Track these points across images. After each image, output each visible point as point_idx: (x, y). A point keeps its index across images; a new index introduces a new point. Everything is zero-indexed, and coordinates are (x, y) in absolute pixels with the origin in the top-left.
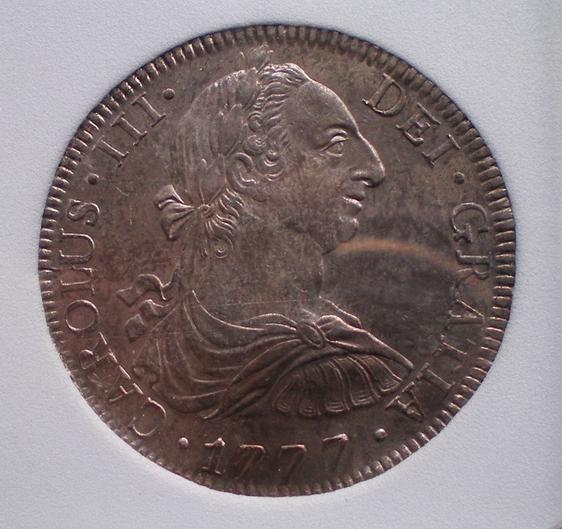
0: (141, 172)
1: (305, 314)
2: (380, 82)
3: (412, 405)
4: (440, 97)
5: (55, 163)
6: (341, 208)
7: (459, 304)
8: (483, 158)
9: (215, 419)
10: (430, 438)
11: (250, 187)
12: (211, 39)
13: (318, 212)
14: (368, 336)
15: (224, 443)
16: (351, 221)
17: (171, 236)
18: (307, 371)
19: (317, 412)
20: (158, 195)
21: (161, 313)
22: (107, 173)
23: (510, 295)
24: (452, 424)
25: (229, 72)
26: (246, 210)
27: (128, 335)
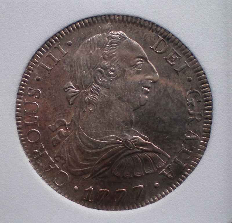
0: (58, 76)
1: (126, 135)
2: (157, 39)
3: (170, 173)
4: (182, 45)
5: (22, 72)
6: (141, 91)
7: (189, 131)
8: (199, 71)
9: (89, 179)
10: (177, 187)
11: (103, 83)
12: (87, 21)
13: (131, 93)
14: (152, 144)
15: (92, 189)
16: (145, 97)
17: (70, 103)
18: (127, 159)
19: (131, 176)
20: (65, 86)
21: (66, 135)
22: (44, 77)
23: (210, 128)
24: (186, 181)
25: (95, 35)
26: (102, 92)
27: (53, 144)
